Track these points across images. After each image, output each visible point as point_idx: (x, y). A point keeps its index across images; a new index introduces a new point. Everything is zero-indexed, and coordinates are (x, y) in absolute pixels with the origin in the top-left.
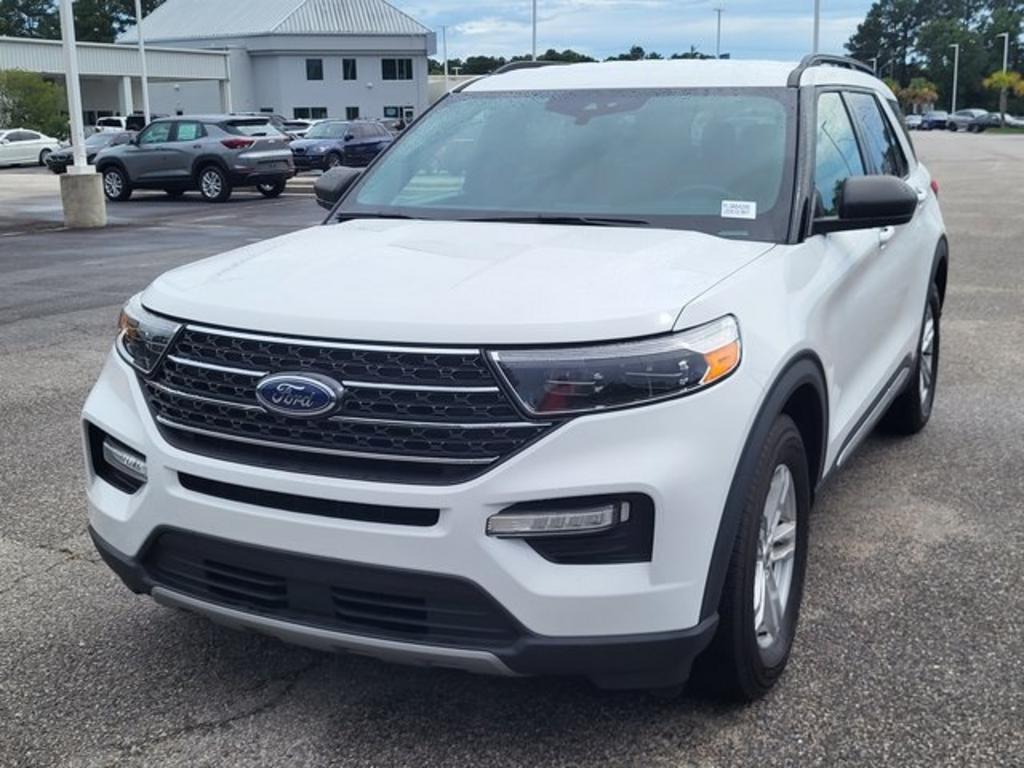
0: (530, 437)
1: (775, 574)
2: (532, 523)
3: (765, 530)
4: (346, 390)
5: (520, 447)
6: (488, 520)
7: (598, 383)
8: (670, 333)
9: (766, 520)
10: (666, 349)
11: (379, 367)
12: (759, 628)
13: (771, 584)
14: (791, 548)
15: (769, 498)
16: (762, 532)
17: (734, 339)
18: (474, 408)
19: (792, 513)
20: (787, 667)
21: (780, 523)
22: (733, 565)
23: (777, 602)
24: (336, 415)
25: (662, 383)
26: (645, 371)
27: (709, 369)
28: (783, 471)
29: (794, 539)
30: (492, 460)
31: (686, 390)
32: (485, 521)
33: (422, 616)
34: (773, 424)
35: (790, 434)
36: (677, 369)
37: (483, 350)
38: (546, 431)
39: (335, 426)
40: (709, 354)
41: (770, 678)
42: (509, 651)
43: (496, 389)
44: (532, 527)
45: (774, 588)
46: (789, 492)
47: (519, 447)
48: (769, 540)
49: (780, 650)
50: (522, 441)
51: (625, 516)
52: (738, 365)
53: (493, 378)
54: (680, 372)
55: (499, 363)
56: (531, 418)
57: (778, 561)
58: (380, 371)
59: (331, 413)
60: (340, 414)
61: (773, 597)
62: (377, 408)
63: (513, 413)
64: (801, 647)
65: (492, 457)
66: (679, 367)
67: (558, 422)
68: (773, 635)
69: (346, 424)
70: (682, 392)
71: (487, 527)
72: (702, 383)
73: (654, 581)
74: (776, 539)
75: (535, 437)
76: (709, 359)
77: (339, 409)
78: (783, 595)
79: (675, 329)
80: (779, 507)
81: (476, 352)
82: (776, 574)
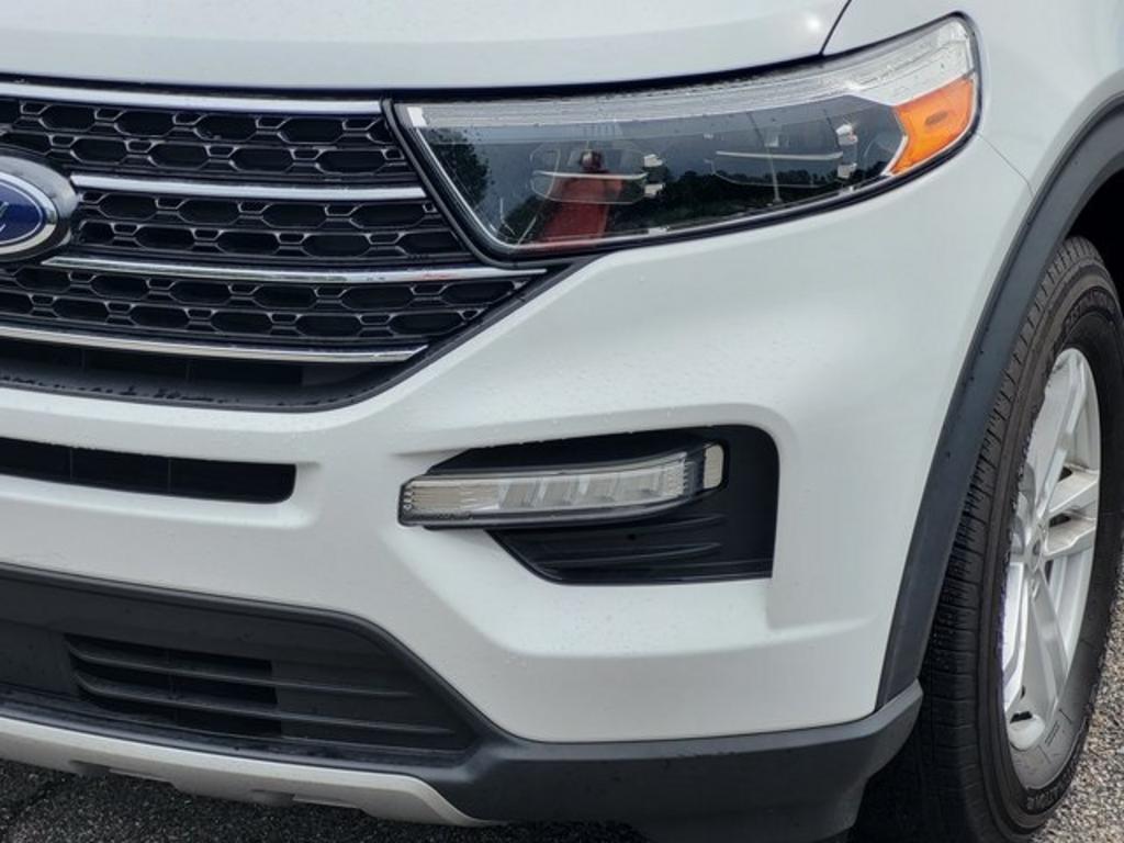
0: (497, 298)
1: (1051, 588)
2: (503, 494)
3: (1030, 493)
4: (81, 197)
5: (474, 323)
6: (403, 488)
7: (654, 175)
8: (817, 60)
9: (1032, 473)
10: (807, 98)
11: (154, 143)
12: (1012, 706)
13: (1042, 609)
14: (1088, 528)
15: (1039, 424)
16: (1022, 500)
17: (965, 71)
18: (368, 236)
19: (1092, 452)
20: (1076, 782)
21: (1066, 473)
22: (954, 575)
23: (1056, 645)
24: (59, 252)
25: (802, 176)
26: (763, 150)
27: (905, 139)
28: (1072, 362)
29: (1095, 509)
30: (412, 353)
31: (851, 191)
32: (397, 492)
33: (267, 696)
34: (1051, 261)
35: (1089, 282)
36: (832, 143)
37: (387, 103)
38: (534, 285)
39: (58, 278)
40: (905, 107)
41: (1037, 811)
42: (458, 774)
43: (416, 192)
44: (502, 505)
45: (1050, 617)
46: (1086, 404)
47: (469, 324)
48: (1040, 513)
49: (1060, 748)
50: (480, 311)
51: (713, 477)
52: (974, 129)
53: (411, 167)
54: (839, 148)
55: (423, 130)
56: (499, 257)
57: (1060, 556)
58: (155, 152)
59: (49, 248)
60: (70, 250)
61: (1046, 634)
62: (149, 236)
63: (457, 246)
64: (1108, 738)
65: (411, 346)
66: (836, 137)
67: (558, 265)
68: (1044, 717)
69: (82, 275)
70: (844, 194)
71: (401, 503)
72: (888, 173)
73: (774, 622)
74: (1055, 511)
75: (509, 299)
76: (904, 119)
77: (66, 241)
78: (1069, 631)
79: (827, 52)
80: (1063, 441)
81: (372, 106)
82: (1055, 587)
